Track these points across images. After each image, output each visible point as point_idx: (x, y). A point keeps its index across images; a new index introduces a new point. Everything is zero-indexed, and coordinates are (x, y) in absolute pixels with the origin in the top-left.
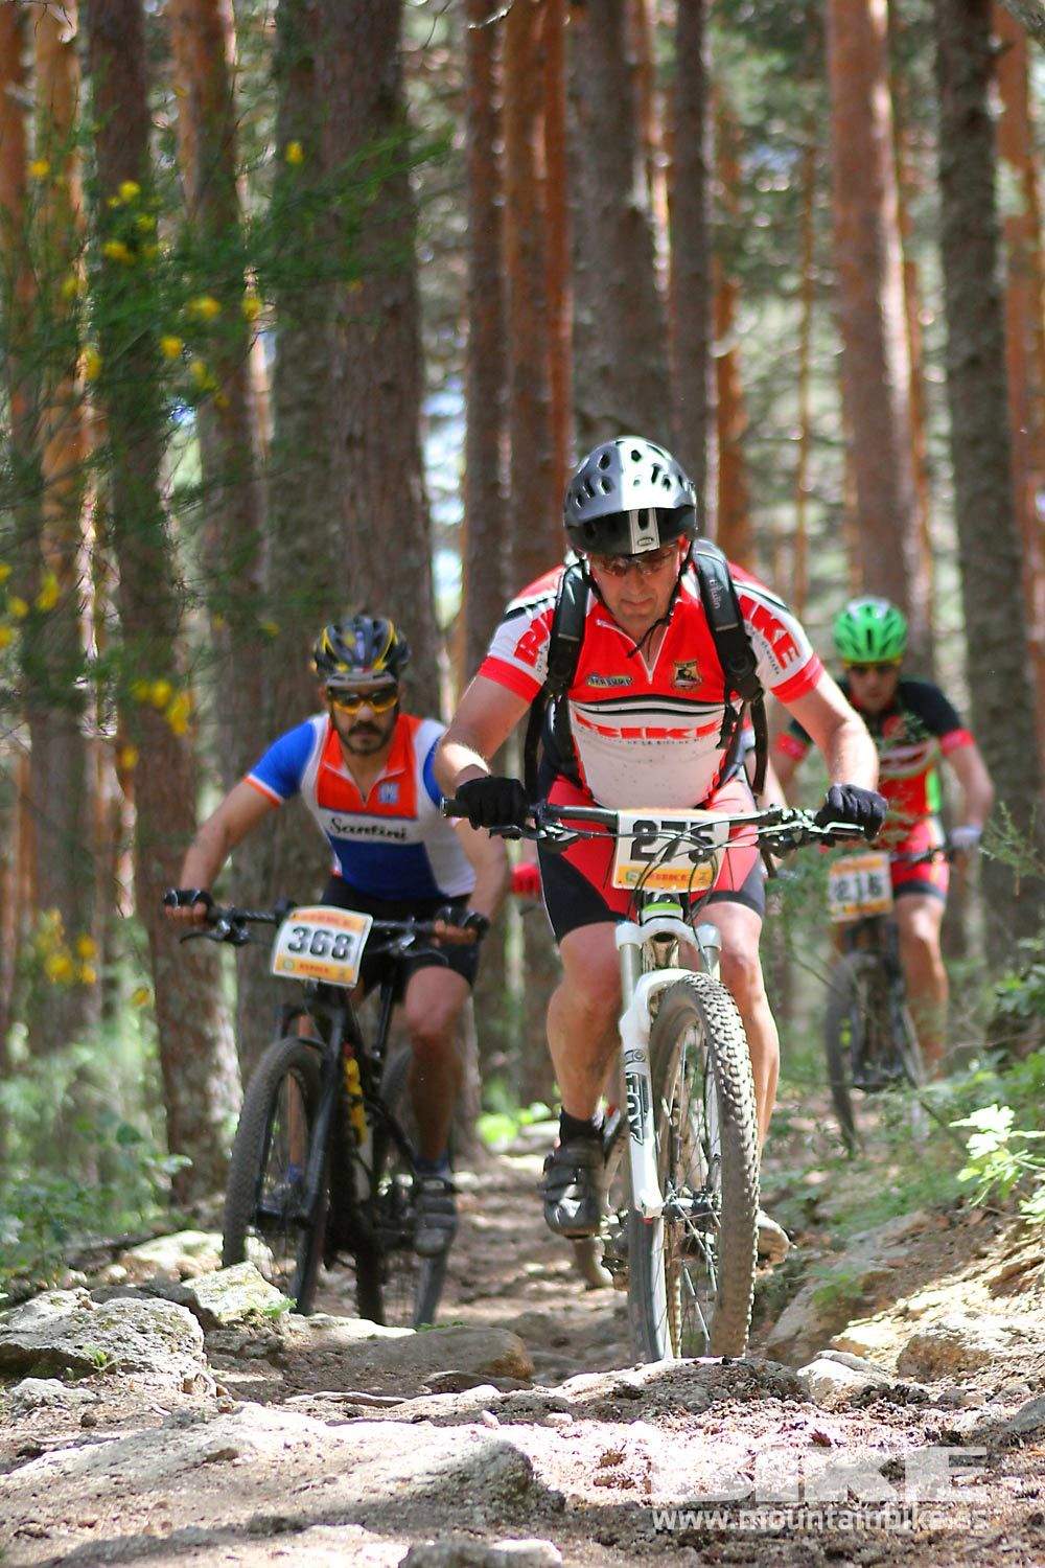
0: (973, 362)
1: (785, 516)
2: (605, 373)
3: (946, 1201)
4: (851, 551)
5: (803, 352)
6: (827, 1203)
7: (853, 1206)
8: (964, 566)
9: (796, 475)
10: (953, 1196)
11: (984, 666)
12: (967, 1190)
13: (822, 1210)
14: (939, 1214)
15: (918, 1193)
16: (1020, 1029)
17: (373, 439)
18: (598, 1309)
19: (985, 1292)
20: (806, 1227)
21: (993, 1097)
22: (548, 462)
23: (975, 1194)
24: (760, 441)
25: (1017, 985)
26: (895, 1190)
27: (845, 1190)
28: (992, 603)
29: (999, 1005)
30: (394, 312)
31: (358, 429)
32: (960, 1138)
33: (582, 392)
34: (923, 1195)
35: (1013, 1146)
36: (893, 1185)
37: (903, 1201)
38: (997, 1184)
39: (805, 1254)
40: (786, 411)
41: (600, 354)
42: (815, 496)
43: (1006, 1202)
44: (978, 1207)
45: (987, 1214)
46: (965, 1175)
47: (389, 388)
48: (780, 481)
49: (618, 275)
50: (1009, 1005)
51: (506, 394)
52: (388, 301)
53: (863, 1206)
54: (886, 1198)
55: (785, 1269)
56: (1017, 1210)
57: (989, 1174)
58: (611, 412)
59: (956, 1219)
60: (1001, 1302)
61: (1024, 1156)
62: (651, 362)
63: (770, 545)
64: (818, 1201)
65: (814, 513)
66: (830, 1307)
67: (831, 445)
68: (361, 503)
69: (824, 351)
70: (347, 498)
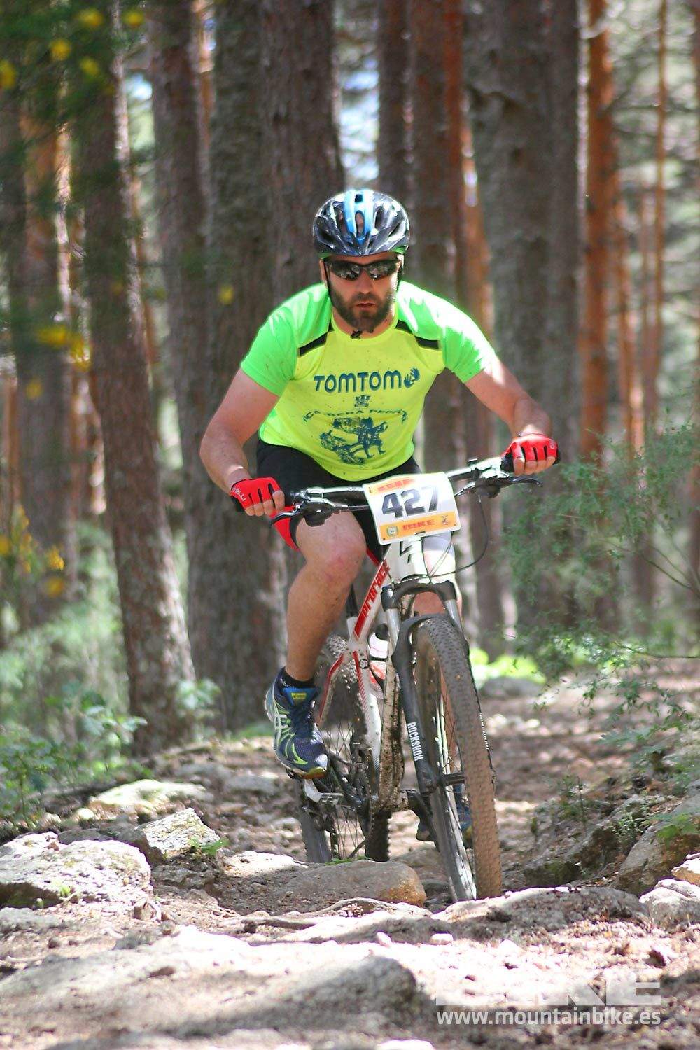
1: (648, 172)
2: (493, 55)
5: (662, 33)
6: (671, 755)
7: (692, 758)
9: (658, 138)
13: (668, 762)
17: (296, 117)
20: (653, 776)
22: (444, 133)
24: (628, 108)
27: (686, 745)
30: (313, 10)
31: (283, 110)
33: (474, 72)
39: (651, 799)
40: (648, 83)
41: (489, 40)
42: (674, 155)
47: (308, 75)
48: (643, 142)
51: (409, 76)
55: (635, 810)
58: (498, 89)
62: (533, 46)
63: (636, 196)
64: (663, 754)
65: (671, 169)
66: (671, 843)
67: (687, 111)
68: (286, 171)
69: (679, 33)
70: (275, 166)
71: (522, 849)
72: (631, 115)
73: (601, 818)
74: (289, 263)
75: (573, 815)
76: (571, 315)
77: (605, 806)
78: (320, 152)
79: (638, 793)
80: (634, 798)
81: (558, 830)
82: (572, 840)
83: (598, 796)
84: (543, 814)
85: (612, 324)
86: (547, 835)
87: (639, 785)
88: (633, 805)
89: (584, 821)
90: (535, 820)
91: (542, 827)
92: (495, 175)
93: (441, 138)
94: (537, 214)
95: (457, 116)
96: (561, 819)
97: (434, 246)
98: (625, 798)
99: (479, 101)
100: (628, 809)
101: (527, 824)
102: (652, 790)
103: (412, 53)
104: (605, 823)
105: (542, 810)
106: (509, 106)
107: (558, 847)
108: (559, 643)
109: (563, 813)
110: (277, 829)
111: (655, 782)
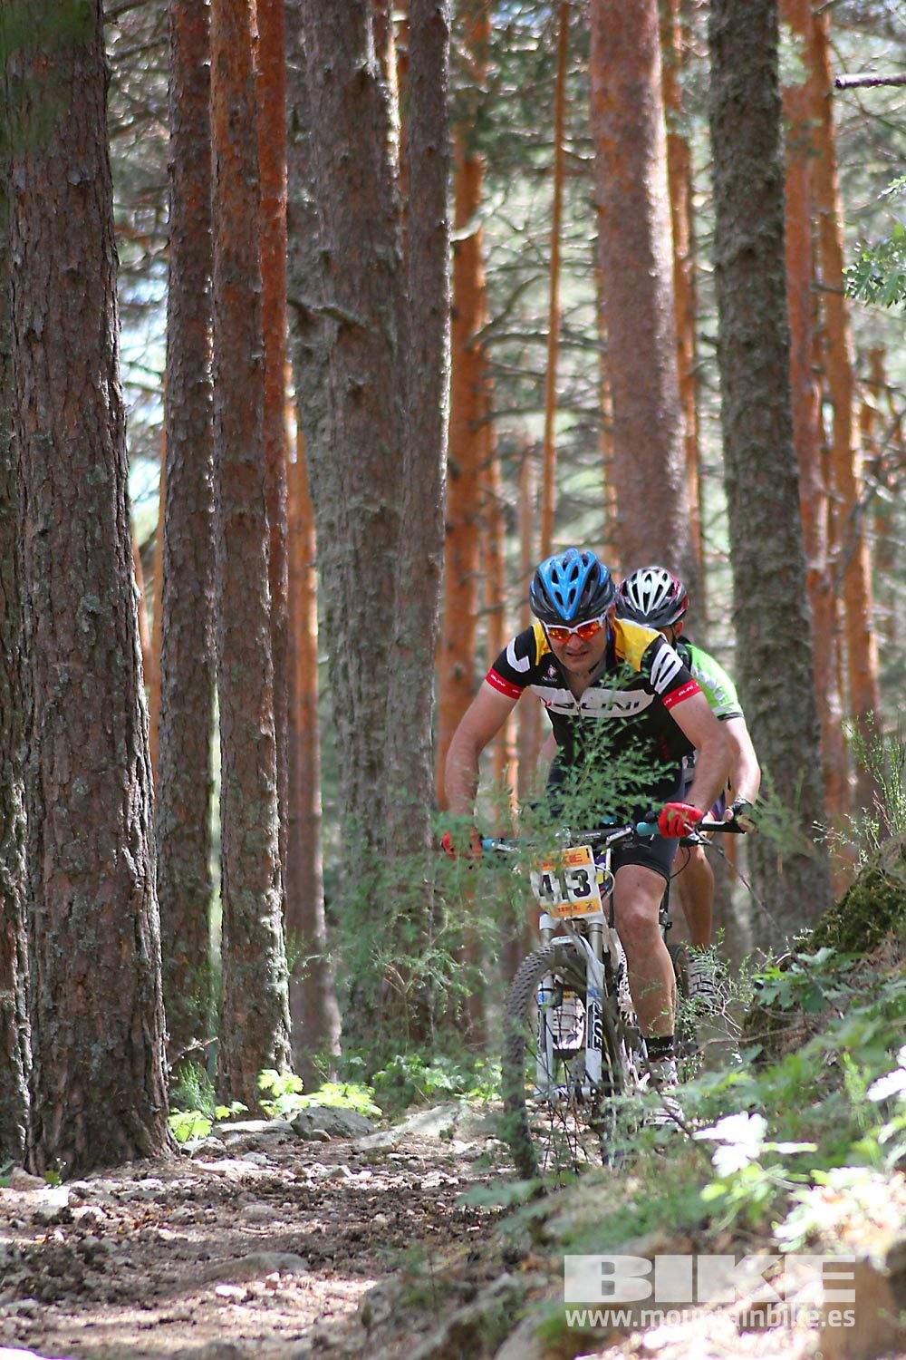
0: (748, 253)
1: (533, 425)
2: (326, 257)
3: (691, 1221)
4: (606, 464)
5: (555, 241)
6: (556, 1221)
7: (586, 1226)
8: (731, 488)
9: (547, 379)
10: (697, 1216)
11: (753, 601)
12: (714, 1210)
13: (550, 1229)
14: (682, 1236)
15: (658, 1212)
16: (780, 1024)
17: (57, 335)
18: (297, 1338)
19: (732, 1328)
20: (531, 1249)
21: (748, 1101)
22: (257, 361)
23: (722, 1214)
24: (504, 338)
25: (777, 974)
26: (633, 1207)
27: (577, 1207)
28: (763, 531)
29: (756, 998)
30: (83, 189)
31: (38, 328)
32: (707, 1150)
33: (300, 282)
34: (664, 1215)
35: (765, 1161)
36: (629, 1201)
37: (643, 1220)
38: (746, 1206)
39: (528, 1281)
40: (535, 305)
41: (323, 240)
42: (568, 403)
43: (758, 1223)
44: (727, 1229)
45: (735, 1238)
46: (710, 1192)
47: (75, 277)
48: (528, 384)
49: (342, 150)
50: (768, 997)
51: (211, 284)
52: (75, 179)
53: (597, 1225)
54: (623, 1217)
55: (506, 1297)
56: (770, 1233)
57: (738, 1192)
58: (332, 305)
59: (701, 1243)
60: (750, 1339)
61: (779, 1173)
62: (380, 249)
63: (517, 457)
64: (545, 1219)
65: (564, 420)
66: (555, 1343)
67: (587, 344)
68: (41, 408)
69: (578, 237)
70: (26, 401)
71: (349, 1347)
72: (513, 346)
73: (460, 1306)
74: (43, 533)
75: (420, 1302)
76: (427, 614)
77: (464, 1290)
78: (90, 382)
79: (510, 1272)
80: (505, 1278)
81: (399, 1323)
82: (418, 1337)
83: (457, 1276)
84: (378, 1299)
85: (482, 630)
86: (383, 1328)
87: (512, 1260)
88: (504, 1289)
89: (436, 1310)
90: (367, 1309)
91: (377, 1318)
92: (326, 422)
93: (255, 369)
94: (383, 476)
95: (275, 339)
96: (404, 1306)
97: (241, 516)
98: (491, 1278)
99: (306, 322)
100: (497, 1294)
101: (356, 1312)
102: (530, 1269)
103: (217, 255)
104: (466, 1314)
105: (378, 1294)
106: (346, 327)
107: (398, 1347)
108: (406, 1063)
109: (406, 1299)
110: (9, 1315)
111: (533, 1258)
